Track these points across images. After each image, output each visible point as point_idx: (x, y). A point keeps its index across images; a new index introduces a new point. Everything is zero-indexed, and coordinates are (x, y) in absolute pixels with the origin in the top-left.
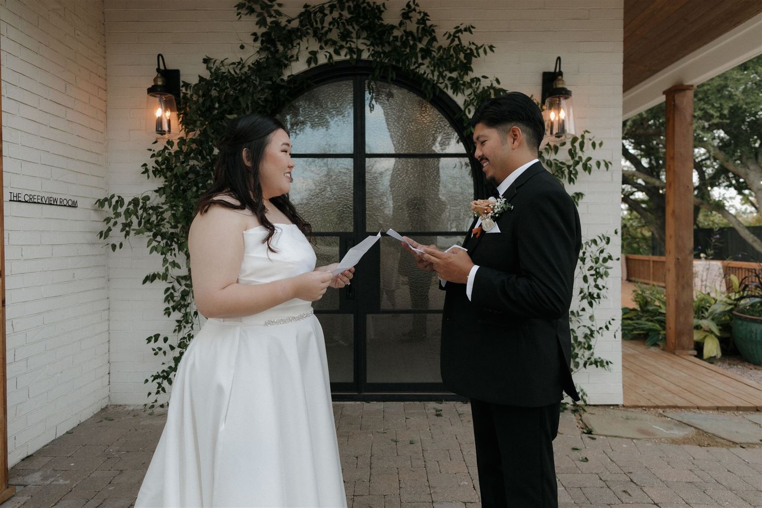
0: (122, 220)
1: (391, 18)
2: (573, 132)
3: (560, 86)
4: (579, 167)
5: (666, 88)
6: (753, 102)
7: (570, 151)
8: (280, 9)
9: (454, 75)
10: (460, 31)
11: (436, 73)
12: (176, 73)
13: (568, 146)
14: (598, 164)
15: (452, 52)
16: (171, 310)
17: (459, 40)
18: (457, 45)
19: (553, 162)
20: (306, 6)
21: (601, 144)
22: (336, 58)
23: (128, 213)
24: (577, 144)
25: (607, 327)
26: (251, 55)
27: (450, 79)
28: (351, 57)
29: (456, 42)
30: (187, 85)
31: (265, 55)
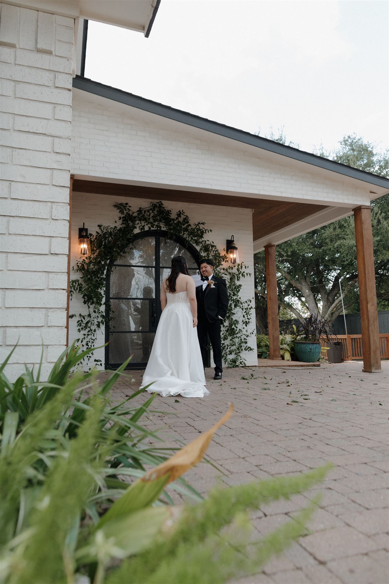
1: (173, 216)
2: (239, 262)
3: (234, 246)
4: (241, 275)
5: (265, 245)
6: (301, 249)
7: (237, 269)
8: (129, 208)
9: (195, 238)
10: (200, 223)
11: (190, 238)
12: (86, 230)
13: (236, 267)
14: (247, 274)
15: (196, 230)
16: (81, 330)
17: (199, 226)
18: (198, 228)
19: (231, 273)
20: (140, 208)
21: (248, 267)
22: (152, 229)
24: (240, 267)
25: (252, 333)
26: (119, 225)
27: (194, 240)
28: (157, 229)
29: (198, 227)
30: (92, 235)
31: (124, 226)
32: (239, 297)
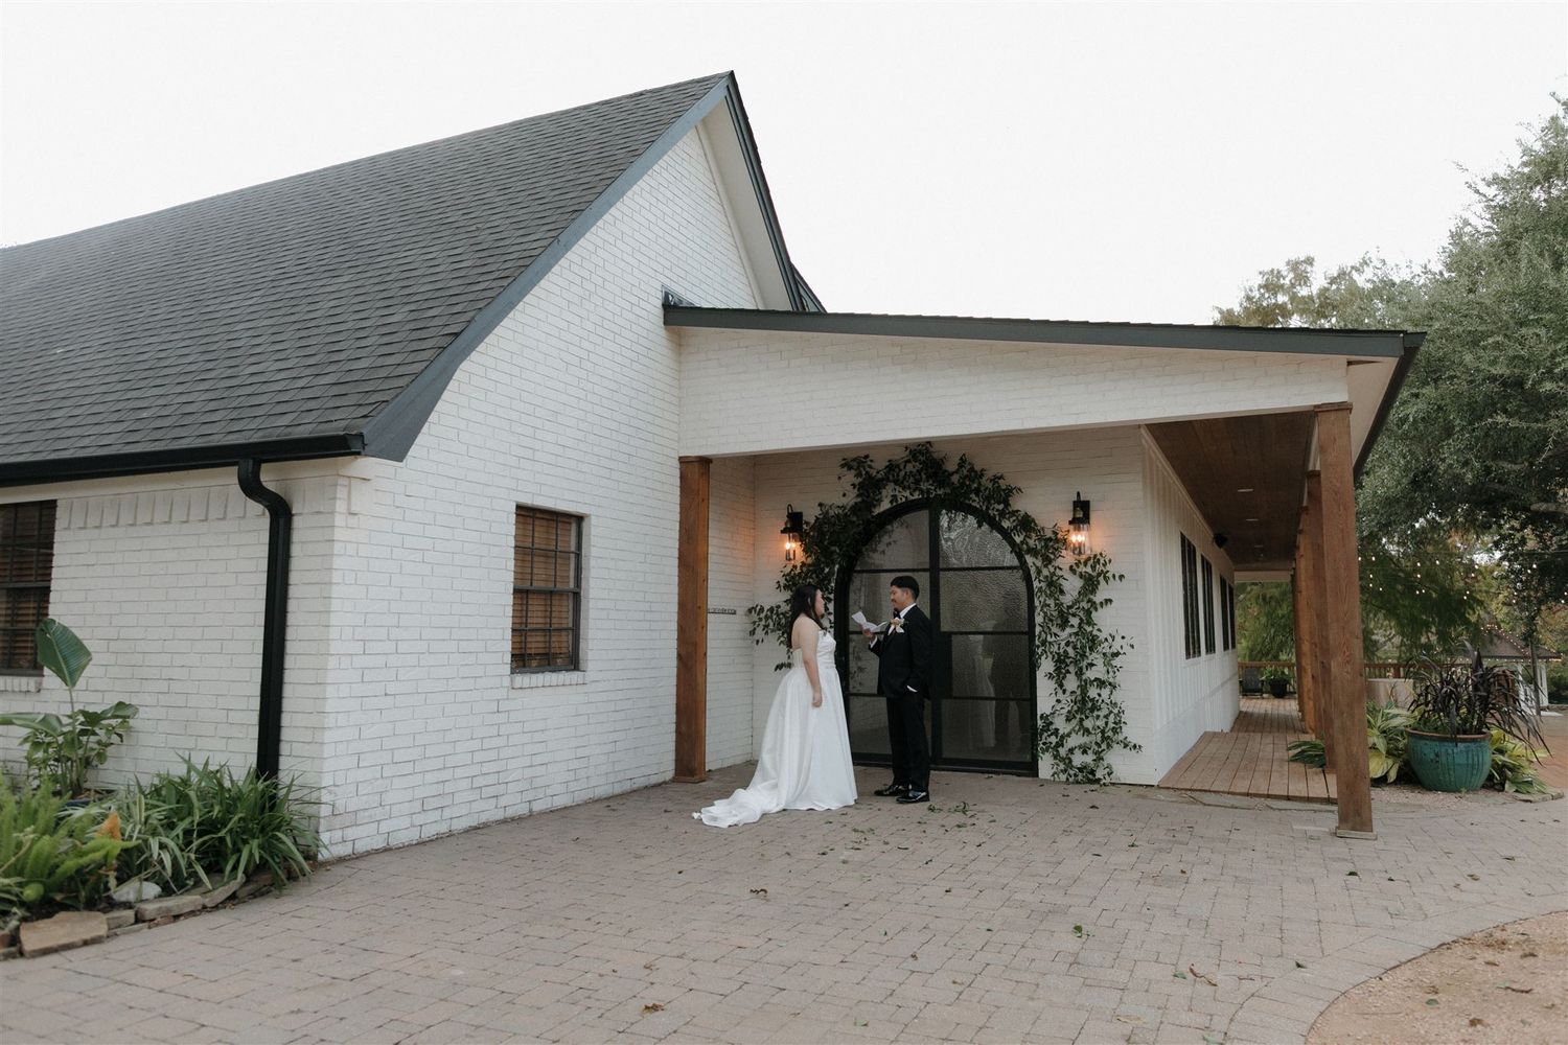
0: (763, 623)
1: (950, 468)
3: (1078, 516)
4: (1101, 579)
7: (1092, 566)
8: (871, 464)
9: (1000, 507)
10: (997, 478)
12: (800, 515)
13: (1090, 562)
14: (1114, 576)
15: (995, 491)
17: (998, 483)
18: (998, 487)
19: (1083, 574)
20: (889, 461)
21: (1110, 561)
22: (911, 498)
23: (767, 617)
24: (1095, 561)
26: (851, 498)
27: (998, 510)
28: (923, 496)
29: (996, 485)
30: (807, 523)
31: (859, 500)
32: (1096, 627)
